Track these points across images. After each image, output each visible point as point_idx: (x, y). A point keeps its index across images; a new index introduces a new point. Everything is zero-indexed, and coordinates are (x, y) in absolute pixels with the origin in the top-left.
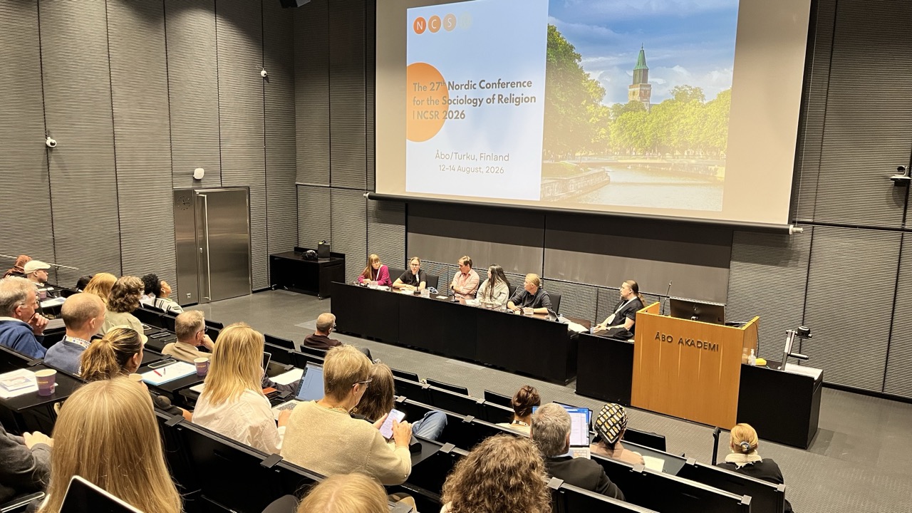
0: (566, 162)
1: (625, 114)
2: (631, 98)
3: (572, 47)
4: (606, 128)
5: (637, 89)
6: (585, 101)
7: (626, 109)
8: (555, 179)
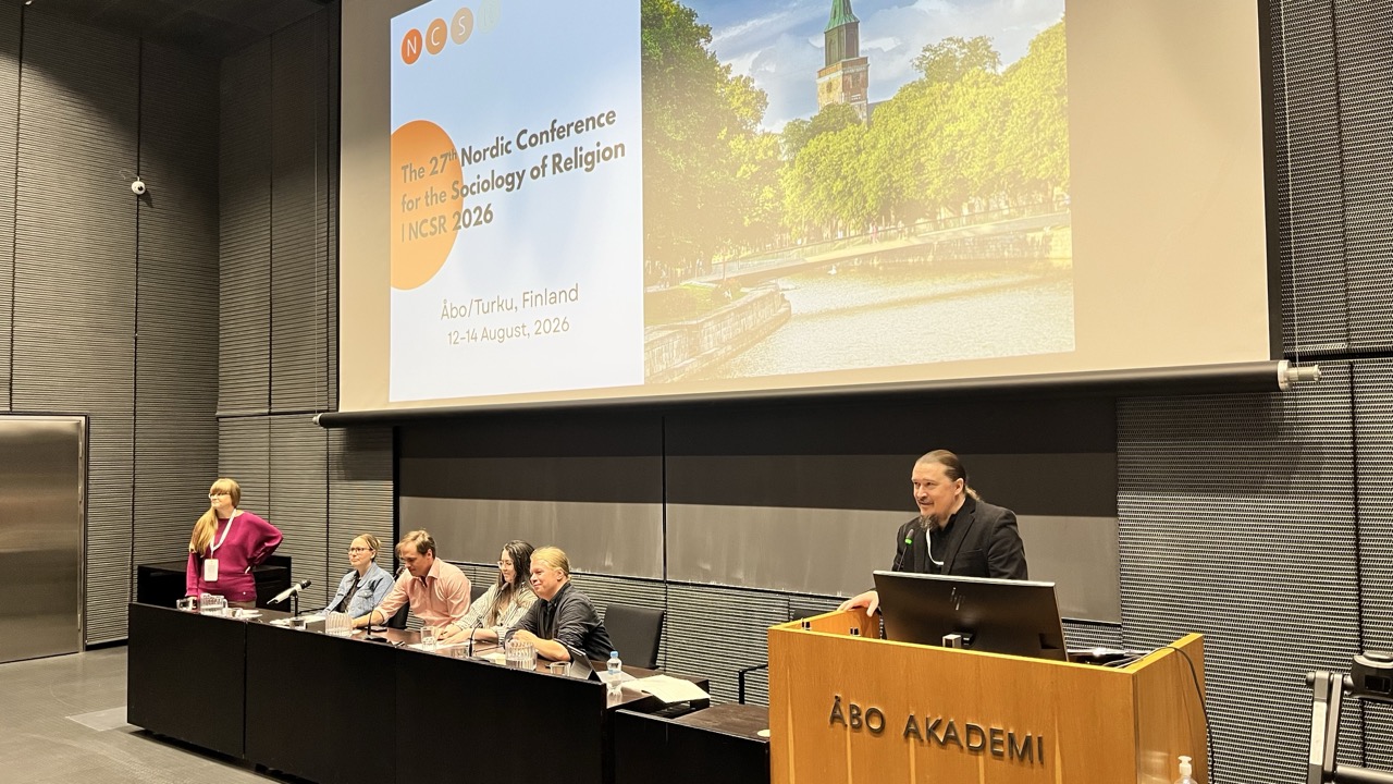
0: (694, 282)
1: (813, 142)
2: (824, 101)
3: (691, 15)
4: (773, 183)
5: (836, 76)
6: (724, 131)
7: (816, 129)
8: (671, 328)
